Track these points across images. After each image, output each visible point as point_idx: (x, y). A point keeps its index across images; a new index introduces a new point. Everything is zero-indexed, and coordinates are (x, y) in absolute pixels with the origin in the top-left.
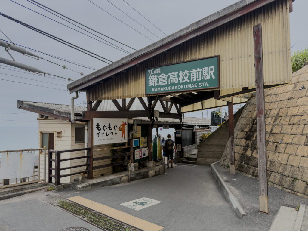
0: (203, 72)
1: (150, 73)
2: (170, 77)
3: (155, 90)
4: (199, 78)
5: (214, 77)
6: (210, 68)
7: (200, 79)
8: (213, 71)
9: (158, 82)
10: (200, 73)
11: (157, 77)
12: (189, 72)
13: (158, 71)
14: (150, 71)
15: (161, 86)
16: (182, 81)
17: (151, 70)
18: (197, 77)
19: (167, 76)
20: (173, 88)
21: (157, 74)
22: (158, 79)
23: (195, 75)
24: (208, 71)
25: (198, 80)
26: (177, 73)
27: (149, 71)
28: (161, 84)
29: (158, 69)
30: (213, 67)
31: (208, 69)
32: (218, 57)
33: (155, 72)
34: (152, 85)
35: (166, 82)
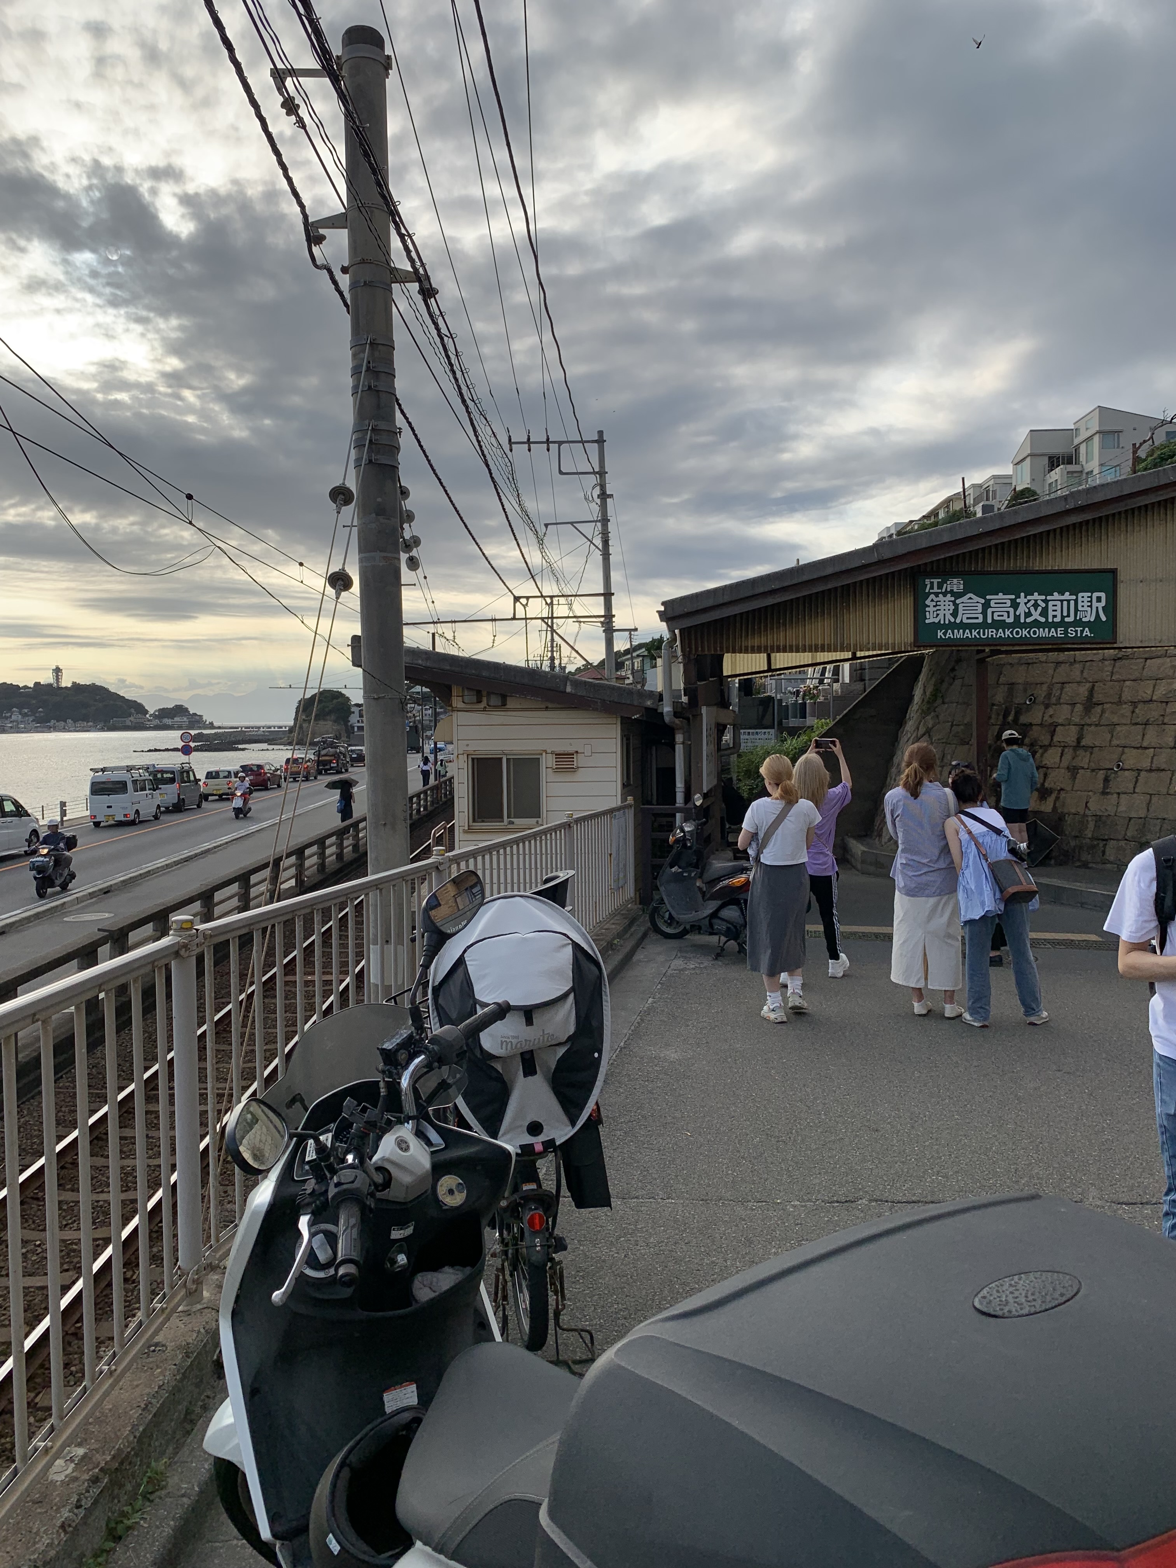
0: (1080, 604)
1: (932, 588)
3: (945, 634)
4: (1068, 616)
5: (1104, 618)
6: (1095, 595)
7: (1071, 619)
8: (1103, 603)
9: (955, 614)
10: (1072, 603)
11: (954, 602)
12: (1043, 597)
13: (956, 584)
14: (932, 584)
15: (963, 626)
16: (1025, 618)
17: (935, 581)
18: (1065, 614)
20: (1000, 633)
21: (952, 592)
22: (956, 606)
23: (1059, 608)
24: (1091, 601)
25: (1067, 620)
26: (1013, 597)
27: (927, 581)
28: (965, 621)
29: (955, 581)
30: (1103, 595)
31: (1091, 597)
32: (1114, 572)
33: (948, 587)
34: (936, 620)
35: (981, 616)
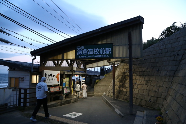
2: (89, 51)
5: (111, 53)
7: (104, 53)
10: (104, 50)
11: (82, 51)
12: (99, 49)
13: (83, 47)
14: (78, 47)
15: (84, 55)
16: (95, 53)
19: (87, 50)
24: (108, 50)
32: (113, 44)
34: (79, 54)
